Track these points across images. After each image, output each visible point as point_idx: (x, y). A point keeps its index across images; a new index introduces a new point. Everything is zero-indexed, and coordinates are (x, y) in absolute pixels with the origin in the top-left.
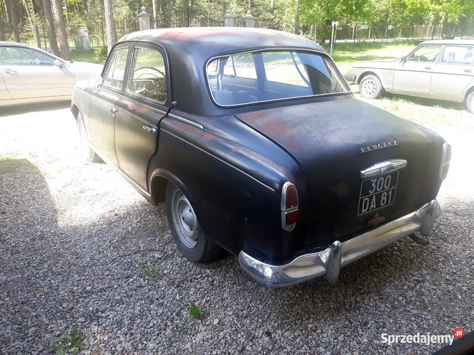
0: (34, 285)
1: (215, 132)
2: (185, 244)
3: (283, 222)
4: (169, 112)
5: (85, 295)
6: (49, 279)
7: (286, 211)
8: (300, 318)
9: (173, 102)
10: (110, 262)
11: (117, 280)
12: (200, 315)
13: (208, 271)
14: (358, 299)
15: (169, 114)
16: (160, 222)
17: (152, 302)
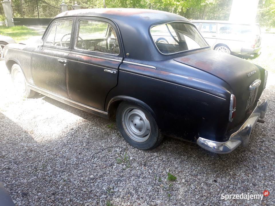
0: (51, 182)
1: (167, 70)
2: (135, 140)
3: (230, 117)
4: (123, 60)
5: (92, 181)
6: (59, 176)
7: (232, 111)
8: (223, 170)
9: (127, 54)
10: (91, 158)
11: (105, 168)
12: (172, 179)
13: (155, 154)
14: (243, 155)
15: (123, 61)
16: (103, 131)
17: (139, 177)
